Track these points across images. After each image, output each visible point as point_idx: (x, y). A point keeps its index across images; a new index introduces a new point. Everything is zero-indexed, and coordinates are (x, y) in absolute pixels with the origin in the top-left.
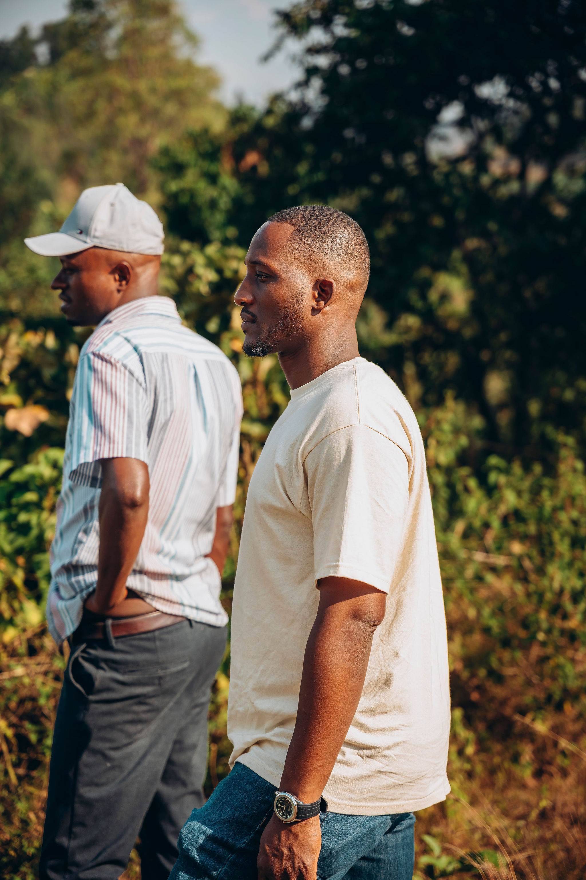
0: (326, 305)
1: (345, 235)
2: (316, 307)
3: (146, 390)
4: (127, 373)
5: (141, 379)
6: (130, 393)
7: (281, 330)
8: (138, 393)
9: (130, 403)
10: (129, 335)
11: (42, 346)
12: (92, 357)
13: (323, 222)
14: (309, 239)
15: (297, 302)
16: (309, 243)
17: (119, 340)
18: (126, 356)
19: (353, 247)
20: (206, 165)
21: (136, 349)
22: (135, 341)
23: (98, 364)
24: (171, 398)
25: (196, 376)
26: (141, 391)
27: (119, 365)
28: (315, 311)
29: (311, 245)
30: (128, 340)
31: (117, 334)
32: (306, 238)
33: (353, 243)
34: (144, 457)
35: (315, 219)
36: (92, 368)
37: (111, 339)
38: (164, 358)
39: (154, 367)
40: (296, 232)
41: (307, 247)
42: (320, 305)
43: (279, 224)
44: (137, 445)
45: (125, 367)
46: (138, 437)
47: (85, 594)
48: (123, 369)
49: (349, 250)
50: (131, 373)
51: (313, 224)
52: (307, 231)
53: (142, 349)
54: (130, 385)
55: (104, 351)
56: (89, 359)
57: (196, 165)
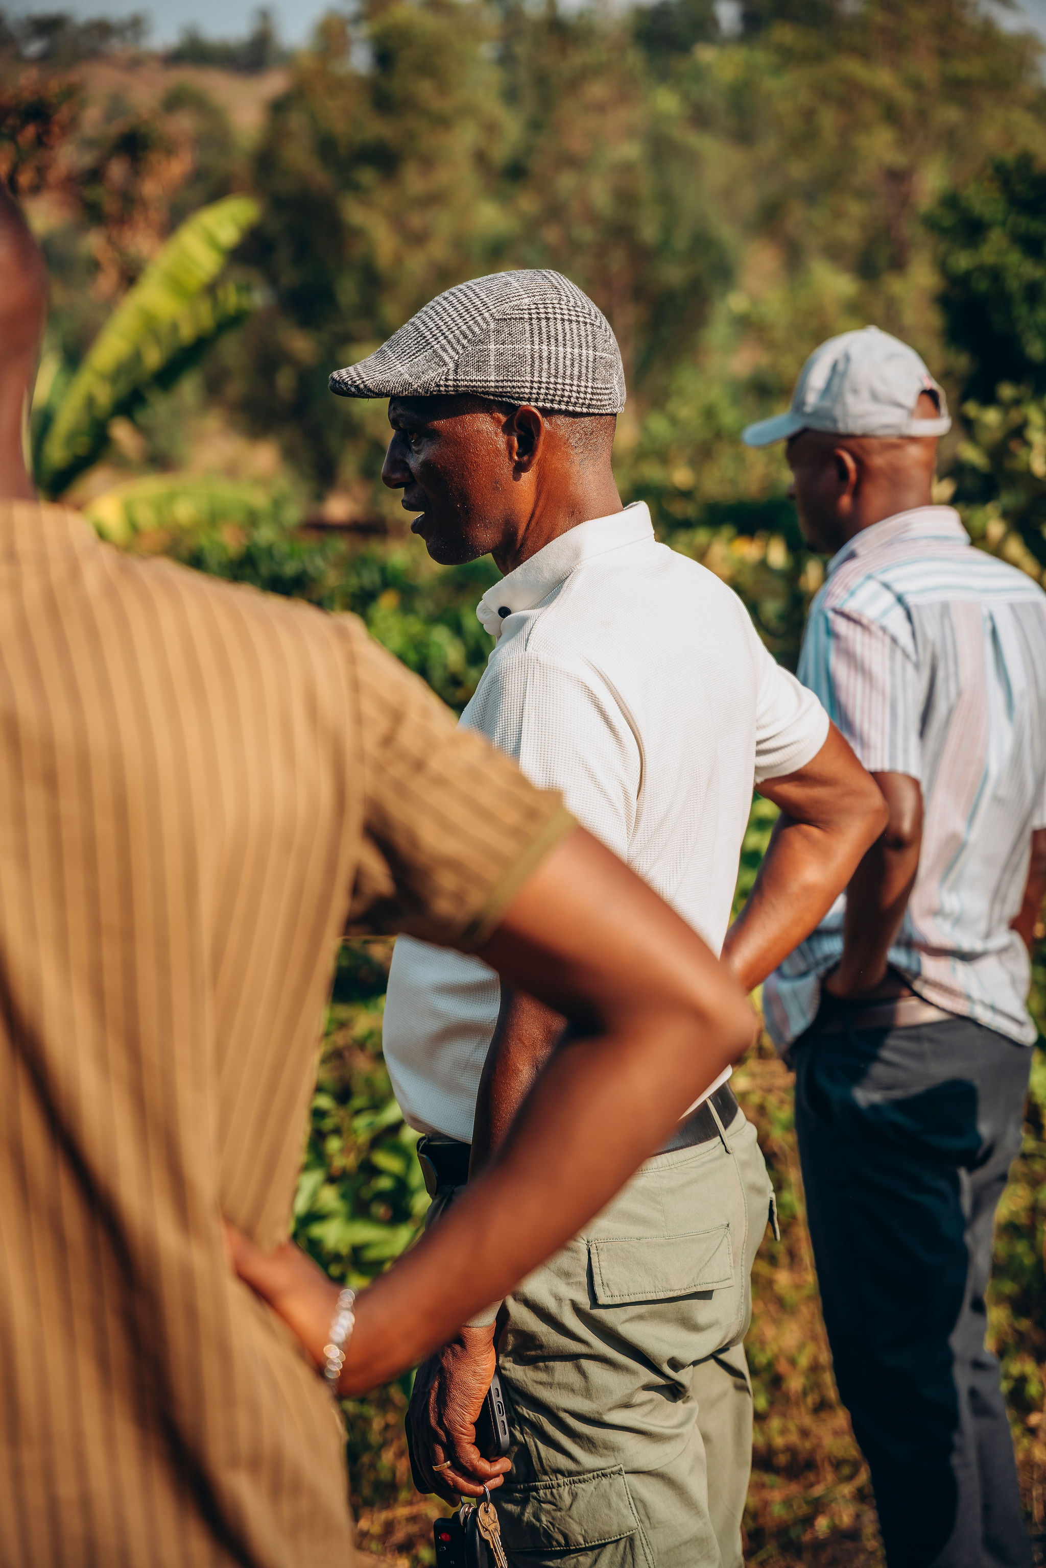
3: (917, 666)
4: (888, 640)
5: (910, 648)
6: (893, 672)
8: (904, 669)
9: (893, 686)
10: (888, 577)
11: (763, 564)
12: (831, 615)
17: (873, 586)
18: (885, 613)
21: (900, 599)
22: (899, 587)
23: (842, 626)
24: (956, 674)
25: (994, 633)
26: (910, 668)
27: (874, 628)
30: (887, 586)
31: (869, 577)
34: (915, 771)
36: (831, 633)
37: (860, 586)
38: (945, 609)
39: (930, 628)
44: (906, 751)
45: (884, 629)
46: (906, 739)
47: (822, 969)
48: (880, 633)
50: (894, 640)
53: (911, 600)
54: (892, 658)
55: (851, 606)
56: (827, 620)
57: (1004, 223)
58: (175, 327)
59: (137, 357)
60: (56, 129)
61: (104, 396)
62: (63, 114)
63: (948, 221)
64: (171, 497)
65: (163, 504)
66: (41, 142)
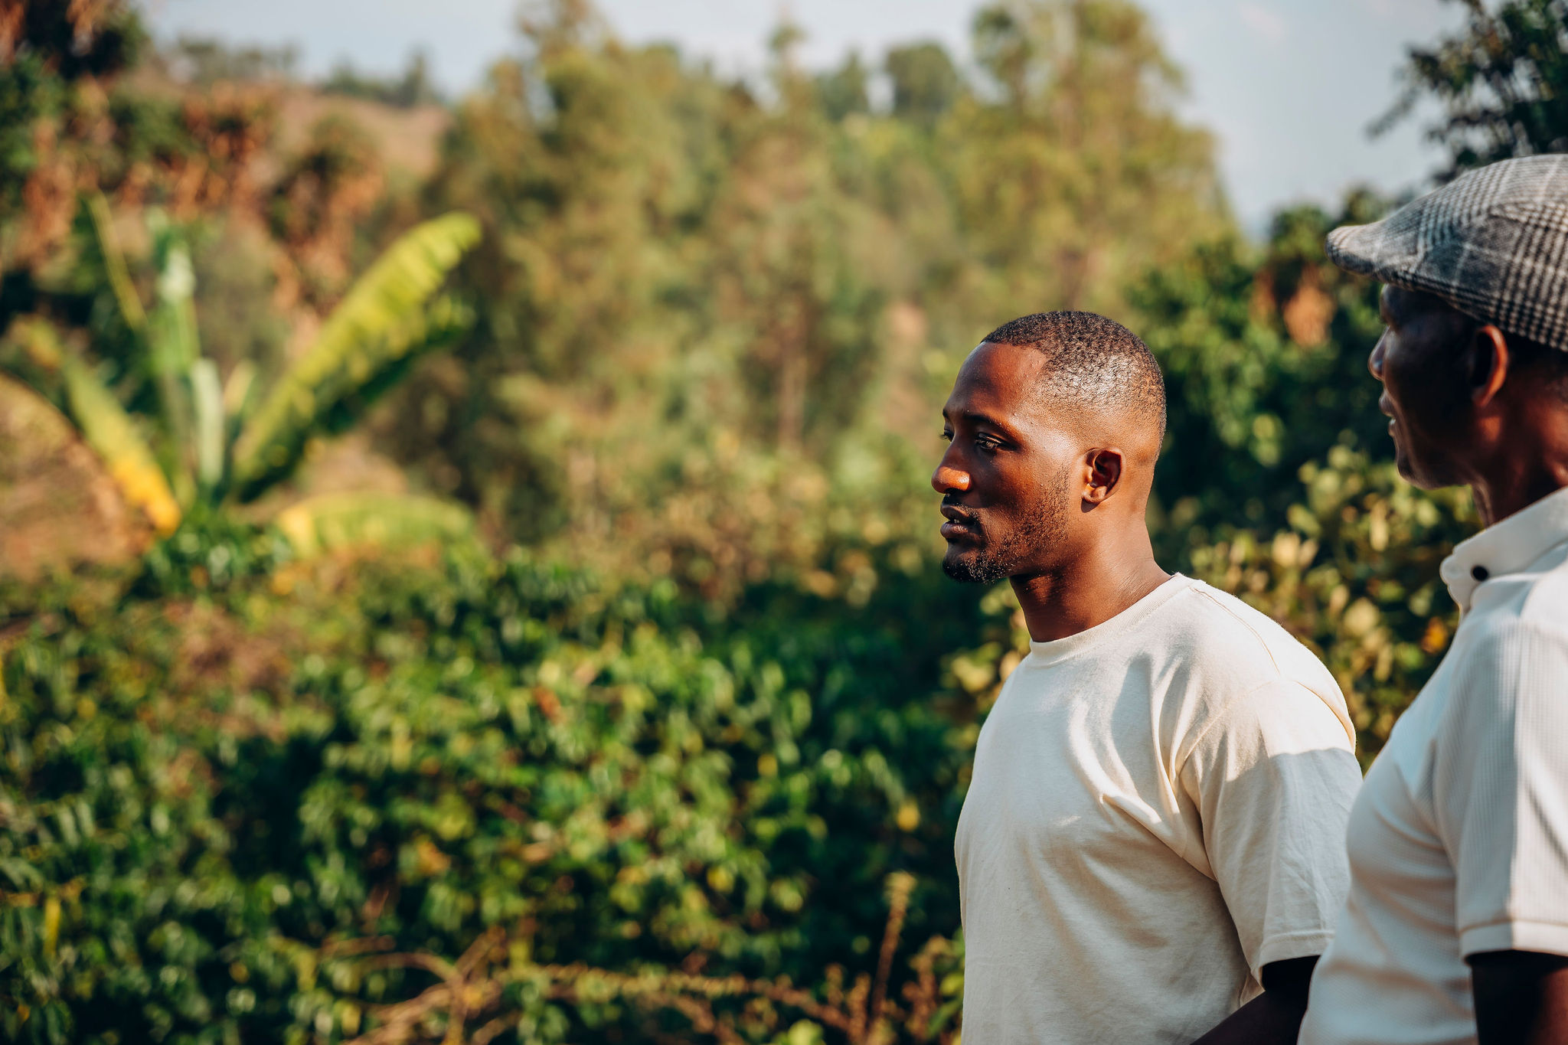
0: (1108, 495)
1: (1134, 368)
2: (1089, 498)
7: (1027, 540)
13: (1094, 344)
14: (1075, 377)
15: (1059, 490)
16: (1075, 384)
19: (1147, 387)
20: (1224, 305)
28: (1087, 505)
29: (1078, 388)
32: (1070, 376)
33: (1148, 381)
35: (1080, 339)
40: (1051, 365)
41: (1074, 391)
42: (1097, 495)
43: (1017, 349)
49: (1142, 394)
51: (1078, 349)
52: (1068, 362)
57: (1204, 304)
58: (384, 339)
59: (343, 367)
60: (250, 144)
61: (306, 406)
62: (257, 128)
63: (1150, 297)
64: (363, 516)
65: (353, 523)
66: (236, 156)
